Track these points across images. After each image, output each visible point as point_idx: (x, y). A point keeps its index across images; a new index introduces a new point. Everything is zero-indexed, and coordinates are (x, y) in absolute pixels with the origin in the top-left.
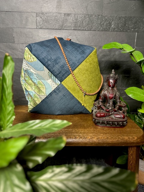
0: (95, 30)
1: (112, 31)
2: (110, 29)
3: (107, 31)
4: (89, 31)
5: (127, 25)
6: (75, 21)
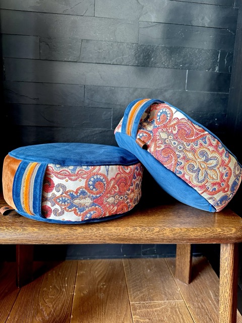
0: (128, 64)
3: (144, 66)
4: (119, 66)
5: (172, 59)
6: (99, 51)
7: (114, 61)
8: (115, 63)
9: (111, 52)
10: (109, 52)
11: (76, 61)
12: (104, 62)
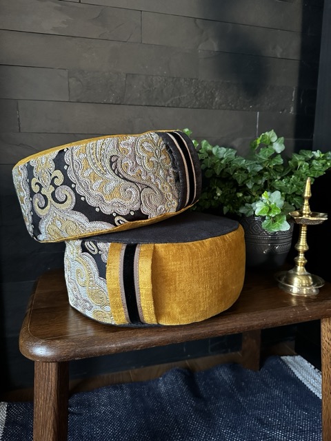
0: (186, 106)
1: (215, 109)
2: (212, 104)
3: (207, 108)
4: (175, 108)
5: (241, 98)
6: (148, 89)
7: (169, 102)
8: (170, 105)
9: (164, 91)
10: (162, 91)
11: (119, 102)
12: (157, 104)
